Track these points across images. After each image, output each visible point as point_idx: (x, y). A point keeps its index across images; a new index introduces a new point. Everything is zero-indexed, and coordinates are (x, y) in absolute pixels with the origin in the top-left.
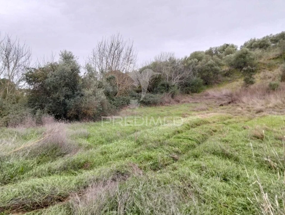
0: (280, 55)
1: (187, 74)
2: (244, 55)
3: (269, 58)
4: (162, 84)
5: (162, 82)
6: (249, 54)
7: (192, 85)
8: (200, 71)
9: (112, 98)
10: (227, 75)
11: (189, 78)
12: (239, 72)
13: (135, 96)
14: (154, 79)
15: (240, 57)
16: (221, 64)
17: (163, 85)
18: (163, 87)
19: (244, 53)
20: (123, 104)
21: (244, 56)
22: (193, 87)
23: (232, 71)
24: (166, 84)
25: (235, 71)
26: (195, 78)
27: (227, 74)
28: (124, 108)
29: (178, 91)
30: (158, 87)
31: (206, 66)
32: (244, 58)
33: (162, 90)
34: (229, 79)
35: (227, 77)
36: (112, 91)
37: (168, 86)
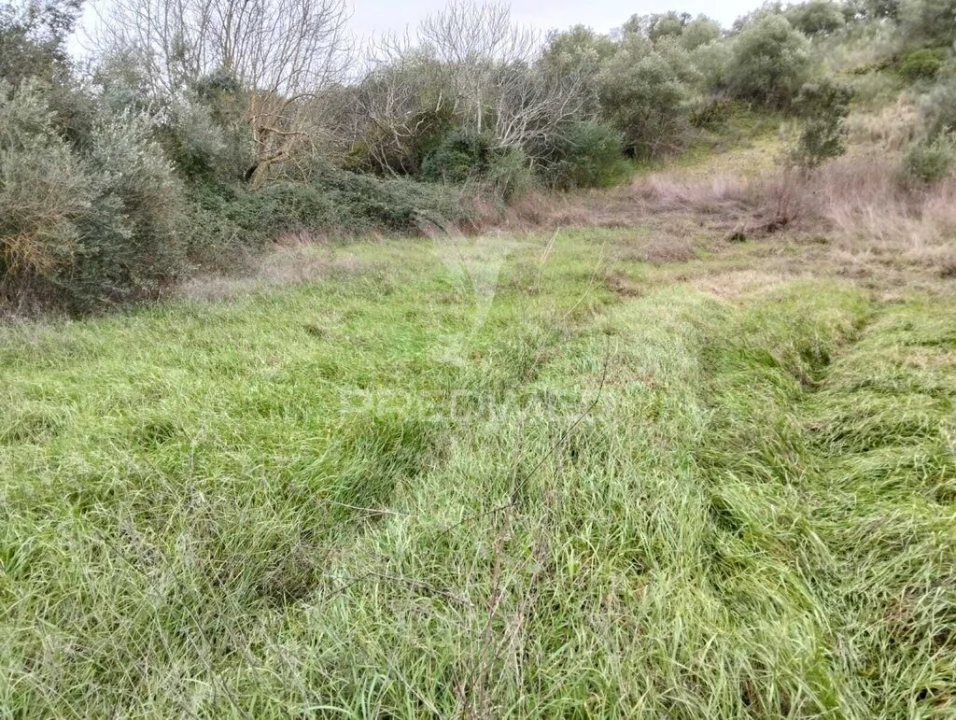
0: (890, 56)
1: (559, 103)
2: (774, 43)
3: (854, 68)
4: (456, 143)
5: (454, 136)
6: (793, 43)
7: (582, 152)
8: (609, 95)
9: (222, 188)
10: (704, 123)
11: (567, 122)
12: (748, 112)
13: (341, 187)
14: (420, 117)
15: (756, 53)
16: (690, 73)
17: (462, 146)
18: (464, 155)
19: (774, 37)
20: (280, 220)
21: (773, 48)
22: (584, 163)
23: (724, 107)
24: (473, 141)
25: (735, 107)
26: (592, 125)
27: (705, 120)
28: (286, 240)
29: (527, 177)
30: (440, 156)
31: (633, 76)
32: (772, 57)
33: (459, 169)
34: (713, 138)
35: (703, 130)
36: (221, 151)
37: (483, 152)
